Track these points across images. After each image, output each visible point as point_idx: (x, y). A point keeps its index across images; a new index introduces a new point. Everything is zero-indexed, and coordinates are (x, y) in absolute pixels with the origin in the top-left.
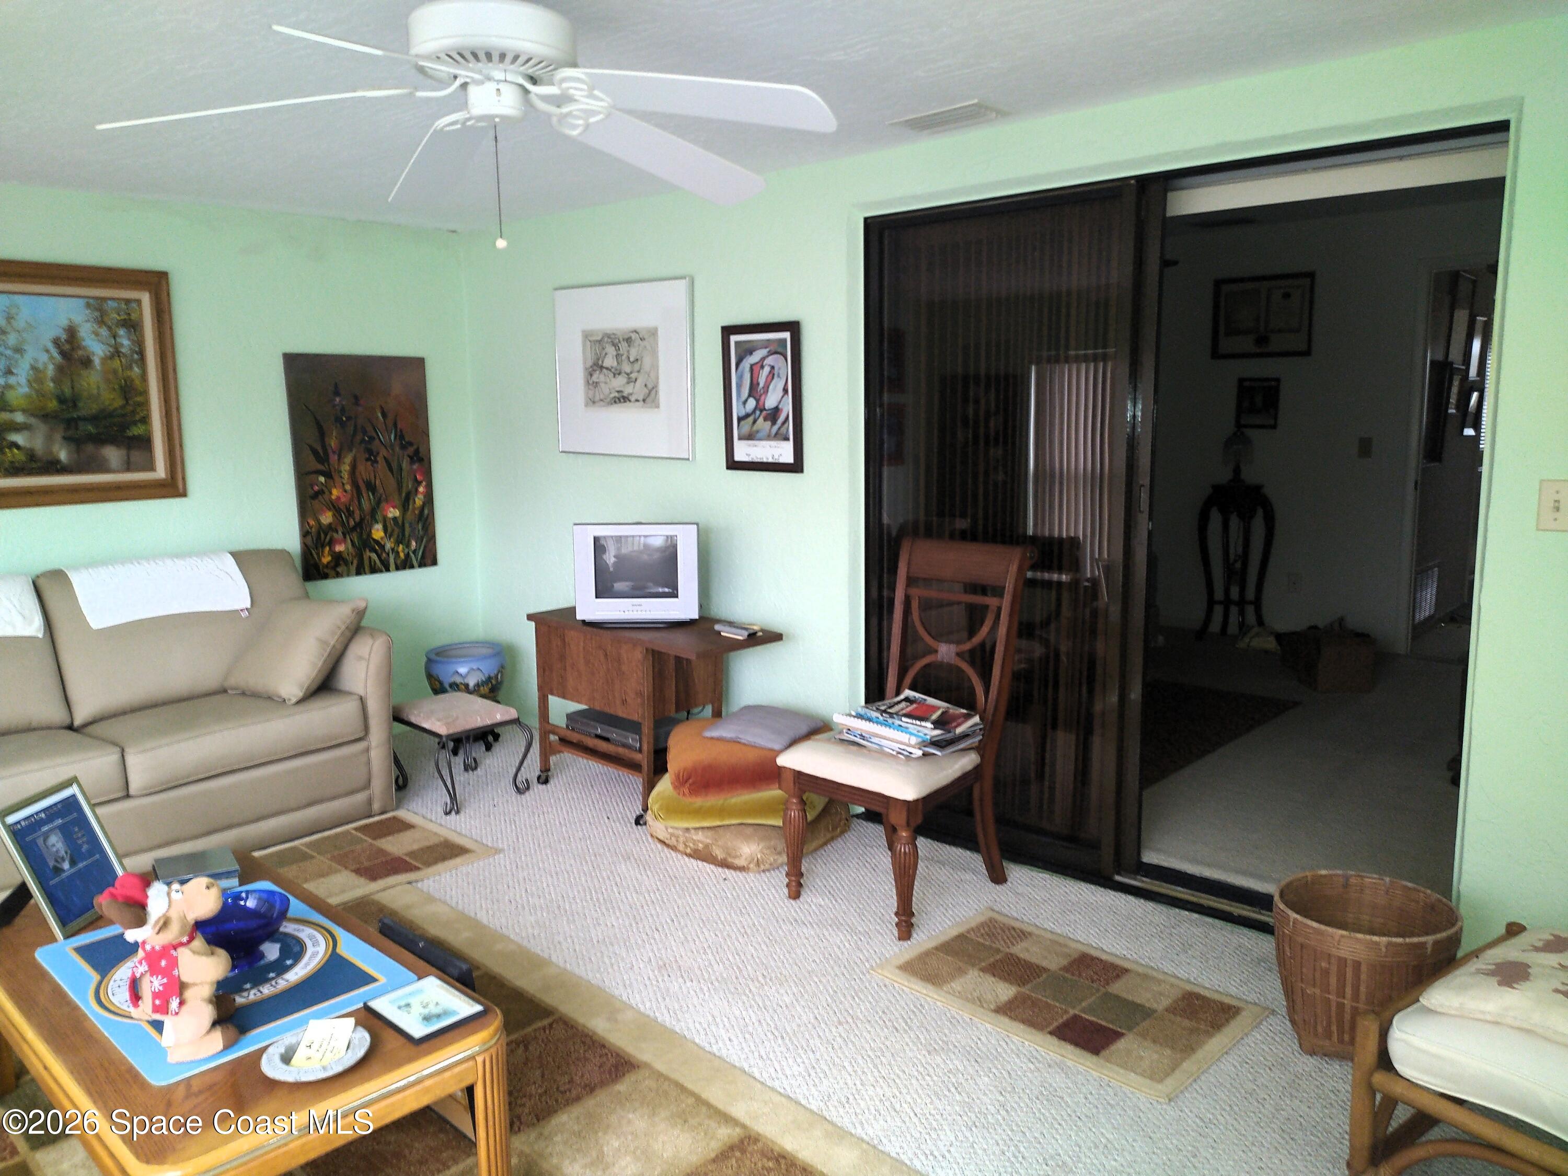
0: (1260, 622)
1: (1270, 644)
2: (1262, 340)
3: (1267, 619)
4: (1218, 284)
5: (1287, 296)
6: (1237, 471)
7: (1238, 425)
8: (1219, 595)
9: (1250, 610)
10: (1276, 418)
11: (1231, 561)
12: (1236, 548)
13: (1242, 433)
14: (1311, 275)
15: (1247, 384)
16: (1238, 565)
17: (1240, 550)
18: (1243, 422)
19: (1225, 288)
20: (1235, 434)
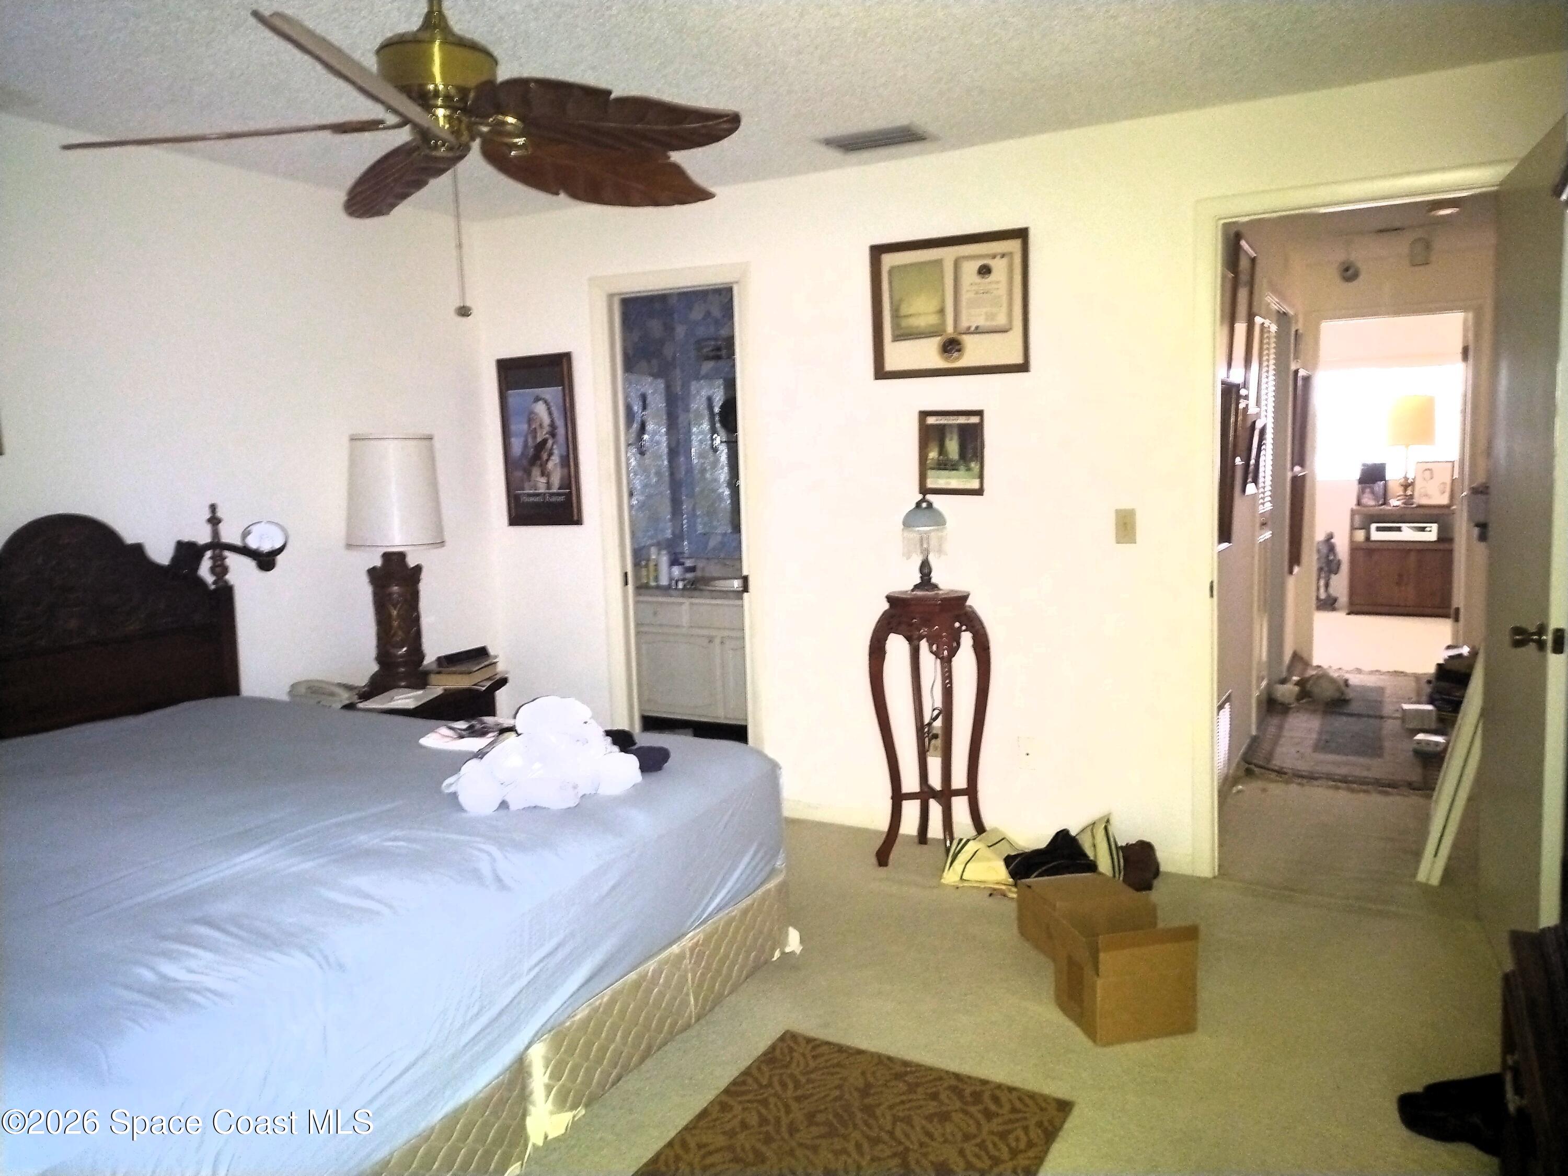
0: (979, 827)
1: (996, 873)
2: (951, 346)
3: (988, 820)
4: (877, 252)
5: (985, 271)
6: (926, 569)
7: (924, 490)
8: (911, 783)
9: (960, 805)
10: (981, 477)
11: (927, 720)
12: (932, 700)
13: (930, 505)
14: (1022, 234)
15: (931, 420)
16: (938, 723)
17: (939, 704)
18: (931, 484)
19: (889, 260)
20: (918, 505)
